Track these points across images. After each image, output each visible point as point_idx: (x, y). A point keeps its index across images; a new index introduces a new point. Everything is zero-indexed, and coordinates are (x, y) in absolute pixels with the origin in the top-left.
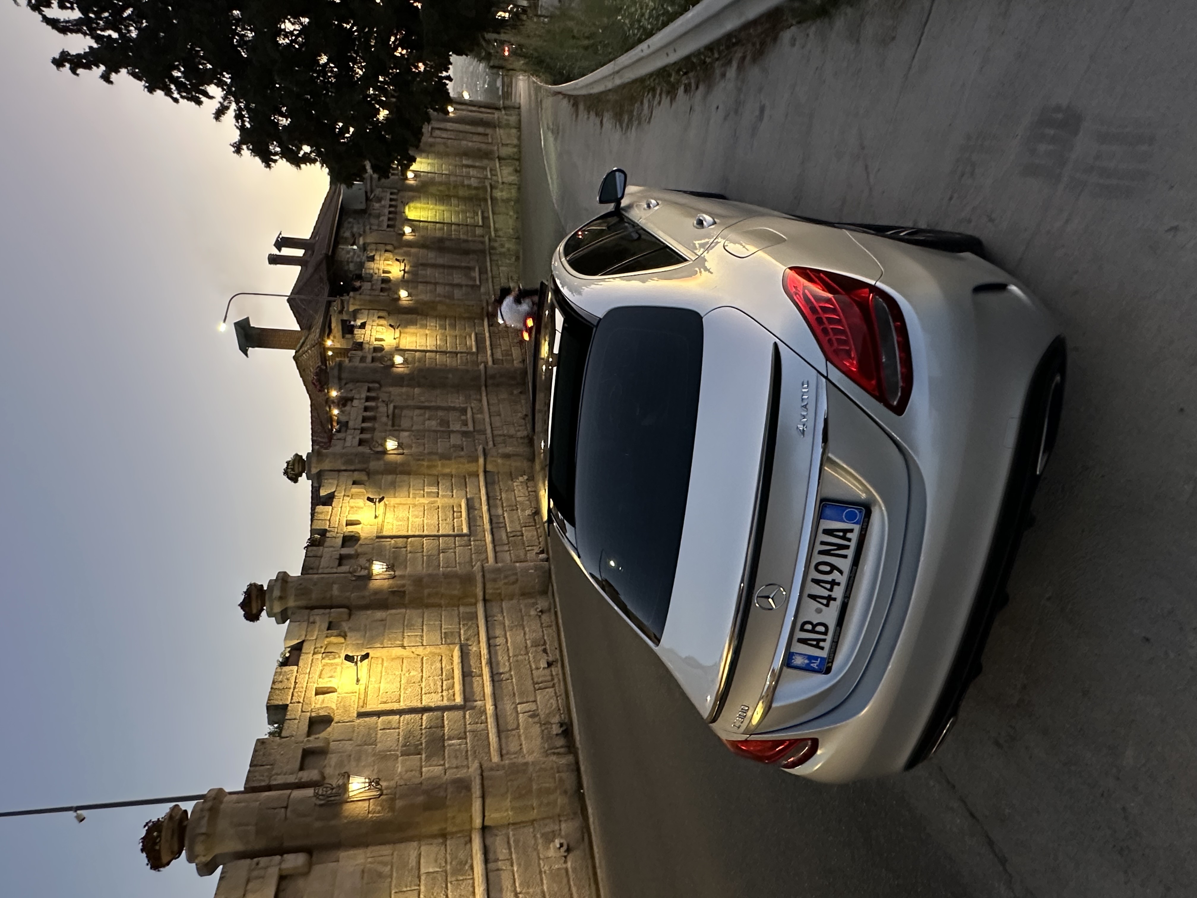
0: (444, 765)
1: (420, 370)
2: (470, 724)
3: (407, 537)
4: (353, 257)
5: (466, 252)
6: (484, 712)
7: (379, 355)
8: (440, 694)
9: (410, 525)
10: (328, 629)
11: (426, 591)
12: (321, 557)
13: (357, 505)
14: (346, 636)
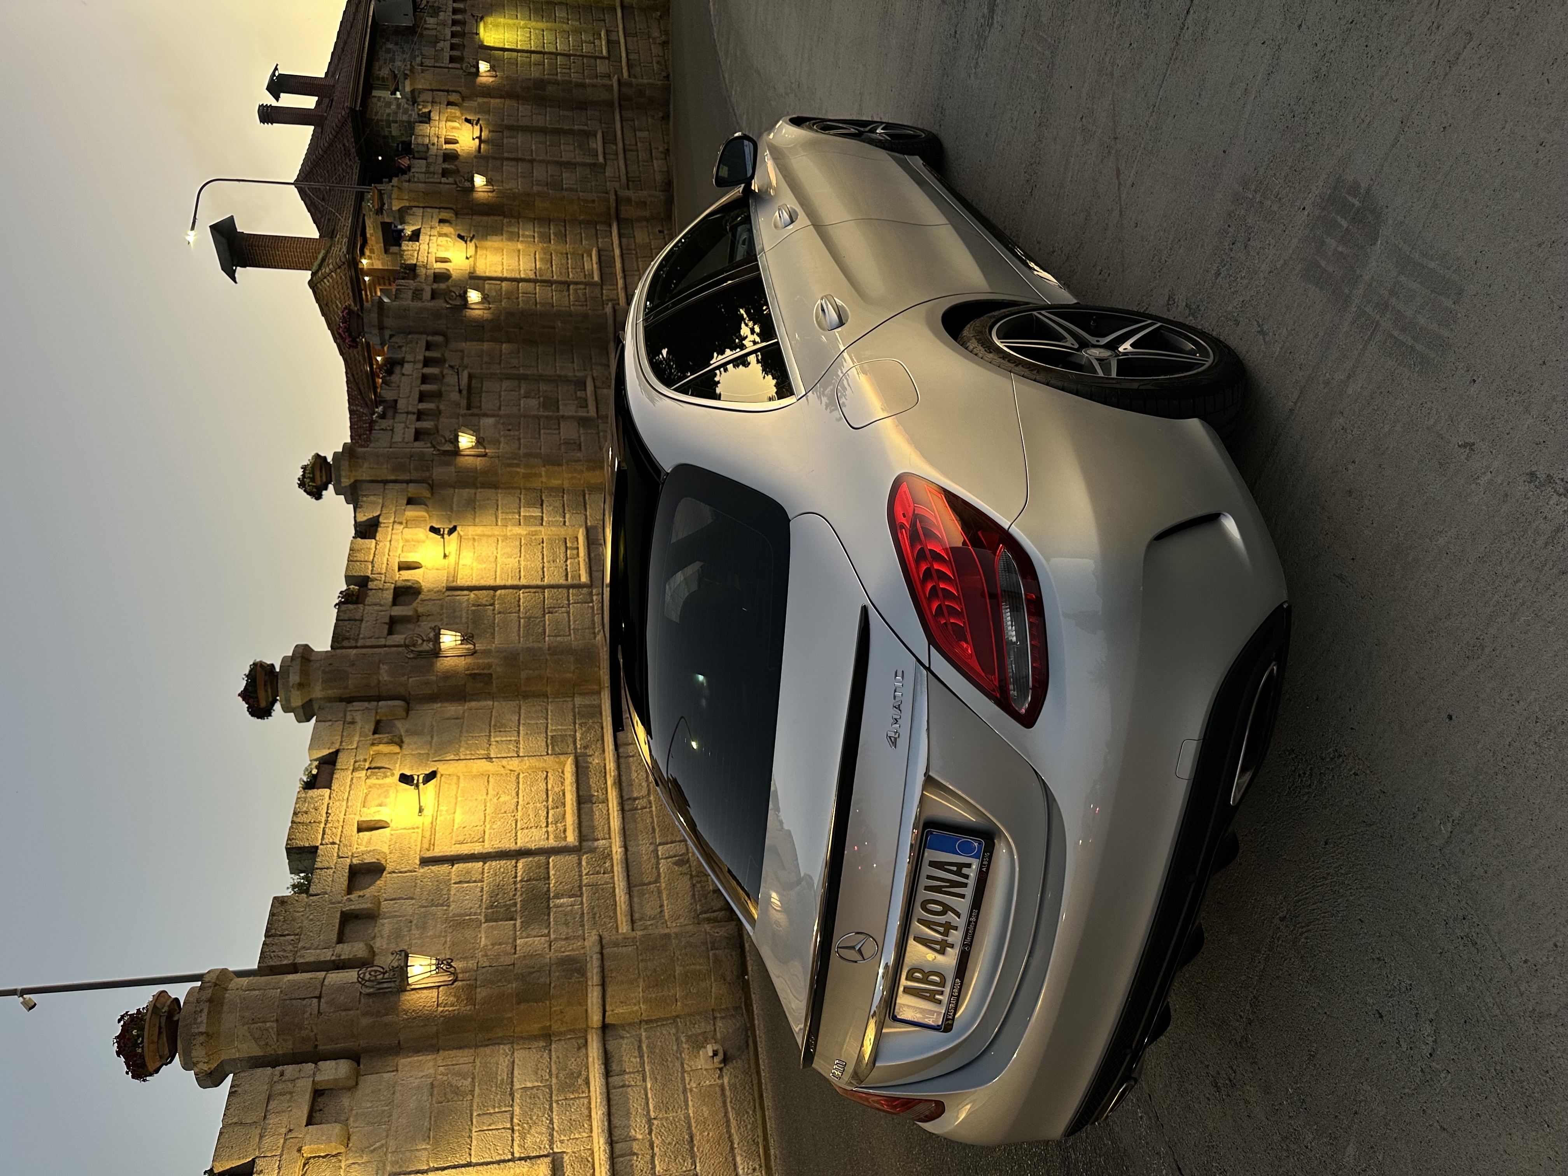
0: (548, 935)
1: (510, 314)
2: (586, 874)
3: (495, 588)
4: (396, 113)
5: (582, 106)
6: (609, 856)
7: (443, 286)
8: (544, 830)
9: (498, 569)
10: (375, 733)
11: (523, 675)
12: (362, 620)
13: (415, 537)
14: (402, 742)
